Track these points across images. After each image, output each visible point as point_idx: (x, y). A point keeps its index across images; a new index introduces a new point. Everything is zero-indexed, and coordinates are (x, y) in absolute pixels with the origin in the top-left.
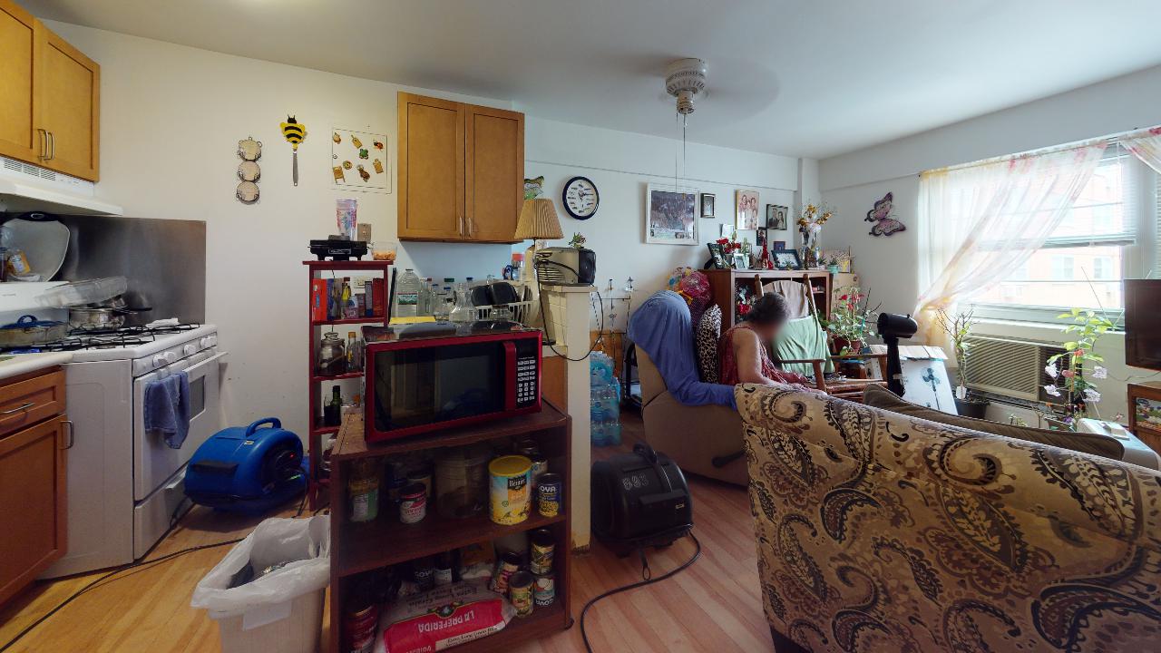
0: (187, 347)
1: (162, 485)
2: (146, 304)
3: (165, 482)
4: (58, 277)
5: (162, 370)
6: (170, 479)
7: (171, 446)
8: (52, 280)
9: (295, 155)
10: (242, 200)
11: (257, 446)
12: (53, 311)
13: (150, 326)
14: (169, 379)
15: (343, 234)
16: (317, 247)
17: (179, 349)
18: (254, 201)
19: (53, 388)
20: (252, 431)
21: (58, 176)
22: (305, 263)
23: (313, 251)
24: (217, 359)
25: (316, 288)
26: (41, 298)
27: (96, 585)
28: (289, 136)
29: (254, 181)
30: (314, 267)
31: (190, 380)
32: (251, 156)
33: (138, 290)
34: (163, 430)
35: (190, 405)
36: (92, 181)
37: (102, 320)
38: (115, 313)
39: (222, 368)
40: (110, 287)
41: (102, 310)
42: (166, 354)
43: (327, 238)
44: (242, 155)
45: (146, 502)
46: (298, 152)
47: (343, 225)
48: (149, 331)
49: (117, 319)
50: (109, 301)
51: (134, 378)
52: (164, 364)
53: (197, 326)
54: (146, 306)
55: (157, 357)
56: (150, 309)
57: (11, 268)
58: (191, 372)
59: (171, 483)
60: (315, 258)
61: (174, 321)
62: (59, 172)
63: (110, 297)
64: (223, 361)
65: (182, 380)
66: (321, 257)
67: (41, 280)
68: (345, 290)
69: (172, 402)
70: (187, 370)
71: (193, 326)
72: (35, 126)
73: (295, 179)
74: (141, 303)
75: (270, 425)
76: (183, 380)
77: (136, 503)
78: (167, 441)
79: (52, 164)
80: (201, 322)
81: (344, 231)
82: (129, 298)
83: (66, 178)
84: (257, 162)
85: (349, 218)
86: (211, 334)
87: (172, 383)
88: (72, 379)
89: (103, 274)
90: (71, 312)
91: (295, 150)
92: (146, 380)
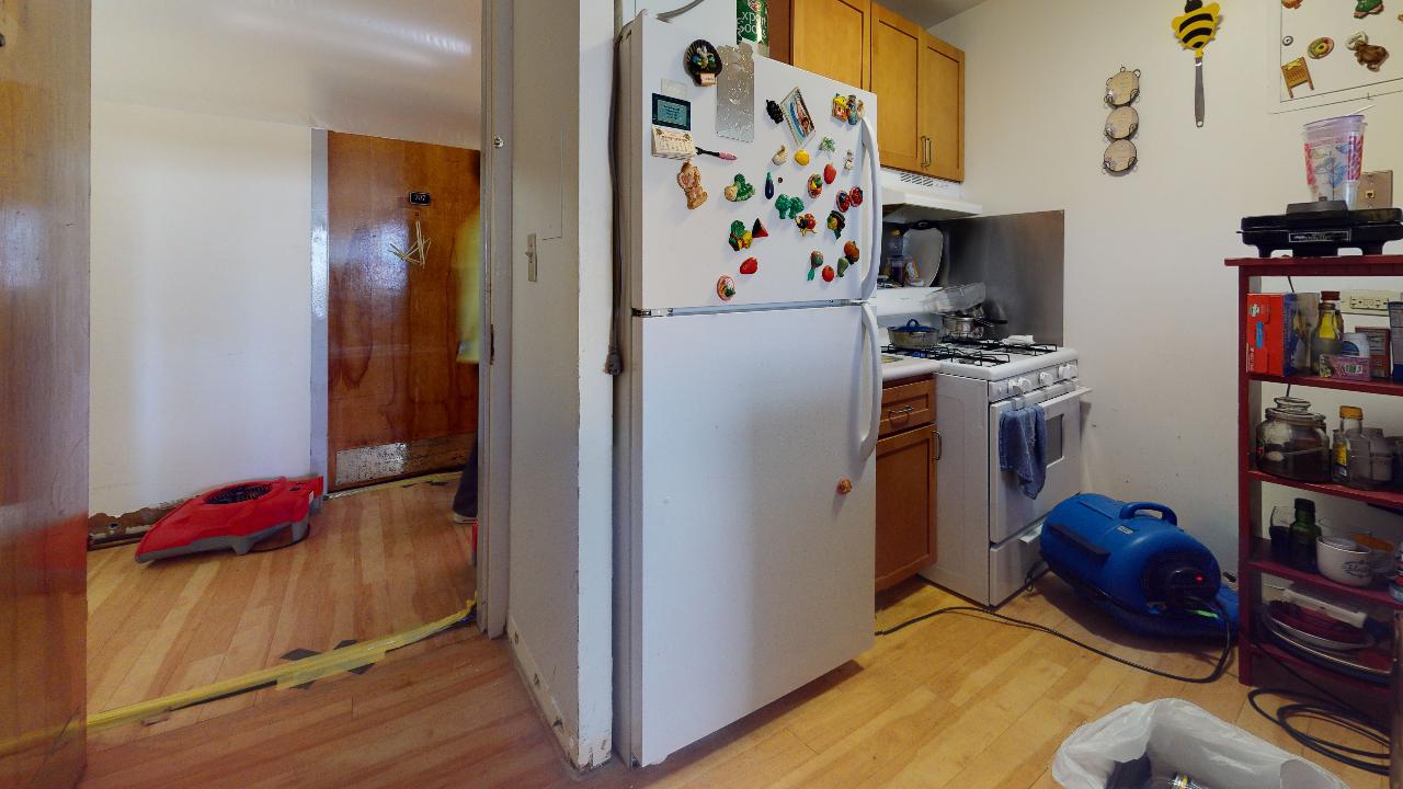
0: (1043, 375)
1: (1016, 534)
2: (1002, 315)
3: (1020, 531)
4: (935, 284)
5: (1017, 399)
6: (1027, 529)
7: (1026, 493)
8: (931, 286)
9: (1199, 71)
10: (1112, 172)
11: (1140, 540)
12: (931, 316)
13: (1006, 341)
14: (1023, 413)
15: (1323, 199)
16: (1258, 230)
17: (1034, 376)
18: (1129, 168)
19: (927, 396)
20: (1129, 513)
21: (935, 182)
22: (1229, 263)
23: (1248, 240)
24: (1078, 397)
25: (1255, 310)
26: (925, 302)
27: (960, 611)
28: (1186, 40)
29: (1128, 138)
30: (1248, 270)
31: (1046, 418)
32: (1124, 99)
33: (995, 298)
34: (1018, 472)
35: (1046, 448)
36: (959, 182)
37: (966, 330)
38: (975, 324)
39: (1084, 408)
40: (973, 293)
41: (966, 319)
42: (1021, 380)
43: (1281, 211)
44: (1110, 102)
45: (1001, 548)
46: (1205, 64)
47: (1322, 179)
48: (1005, 346)
49: (977, 330)
50: (971, 310)
51: (990, 403)
52: (1018, 392)
53: (1053, 348)
54: (1003, 318)
55: (1012, 383)
56: (1005, 322)
57: (906, 274)
58: (1048, 408)
59: (1027, 534)
60: (1253, 252)
61: (1029, 339)
62: (935, 177)
63: (971, 306)
64: (1085, 399)
65: (1038, 414)
66: (1265, 252)
67: (924, 286)
68: (1327, 321)
69: (1027, 441)
70: (1044, 405)
71: (1049, 348)
72: (920, 136)
73: (1199, 115)
74: (998, 315)
75: (1159, 515)
76: (1039, 416)
77: (992, 544)
78: (1023, 487)
79: (931, 170)
80: (1058, 343)
81: (1325, 191)
82: (987, 306)
83: (941, 183)
84: (1133, 105)
85: (1342, 160)
86: (1070, 362)
87: (1027, 417)
88: (941, 390)
89: (966, 281)
90: (944, 317)
91: (1199, 60)
92: (1001, 407)
